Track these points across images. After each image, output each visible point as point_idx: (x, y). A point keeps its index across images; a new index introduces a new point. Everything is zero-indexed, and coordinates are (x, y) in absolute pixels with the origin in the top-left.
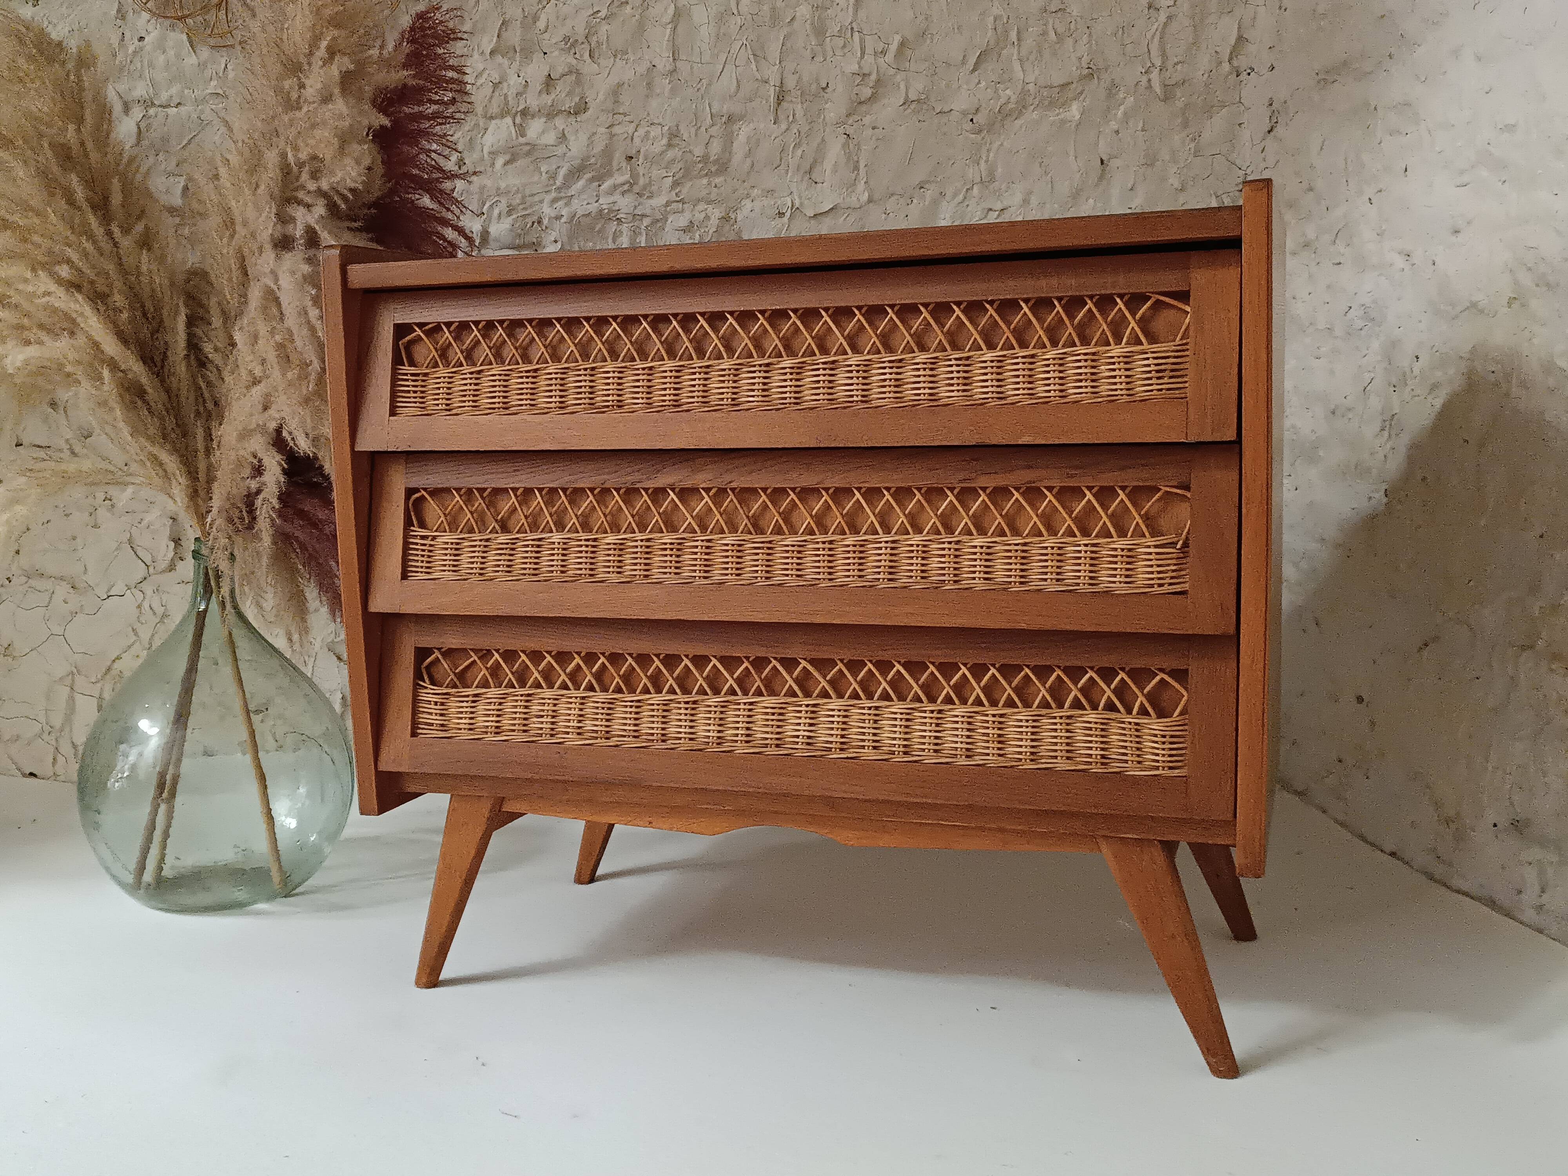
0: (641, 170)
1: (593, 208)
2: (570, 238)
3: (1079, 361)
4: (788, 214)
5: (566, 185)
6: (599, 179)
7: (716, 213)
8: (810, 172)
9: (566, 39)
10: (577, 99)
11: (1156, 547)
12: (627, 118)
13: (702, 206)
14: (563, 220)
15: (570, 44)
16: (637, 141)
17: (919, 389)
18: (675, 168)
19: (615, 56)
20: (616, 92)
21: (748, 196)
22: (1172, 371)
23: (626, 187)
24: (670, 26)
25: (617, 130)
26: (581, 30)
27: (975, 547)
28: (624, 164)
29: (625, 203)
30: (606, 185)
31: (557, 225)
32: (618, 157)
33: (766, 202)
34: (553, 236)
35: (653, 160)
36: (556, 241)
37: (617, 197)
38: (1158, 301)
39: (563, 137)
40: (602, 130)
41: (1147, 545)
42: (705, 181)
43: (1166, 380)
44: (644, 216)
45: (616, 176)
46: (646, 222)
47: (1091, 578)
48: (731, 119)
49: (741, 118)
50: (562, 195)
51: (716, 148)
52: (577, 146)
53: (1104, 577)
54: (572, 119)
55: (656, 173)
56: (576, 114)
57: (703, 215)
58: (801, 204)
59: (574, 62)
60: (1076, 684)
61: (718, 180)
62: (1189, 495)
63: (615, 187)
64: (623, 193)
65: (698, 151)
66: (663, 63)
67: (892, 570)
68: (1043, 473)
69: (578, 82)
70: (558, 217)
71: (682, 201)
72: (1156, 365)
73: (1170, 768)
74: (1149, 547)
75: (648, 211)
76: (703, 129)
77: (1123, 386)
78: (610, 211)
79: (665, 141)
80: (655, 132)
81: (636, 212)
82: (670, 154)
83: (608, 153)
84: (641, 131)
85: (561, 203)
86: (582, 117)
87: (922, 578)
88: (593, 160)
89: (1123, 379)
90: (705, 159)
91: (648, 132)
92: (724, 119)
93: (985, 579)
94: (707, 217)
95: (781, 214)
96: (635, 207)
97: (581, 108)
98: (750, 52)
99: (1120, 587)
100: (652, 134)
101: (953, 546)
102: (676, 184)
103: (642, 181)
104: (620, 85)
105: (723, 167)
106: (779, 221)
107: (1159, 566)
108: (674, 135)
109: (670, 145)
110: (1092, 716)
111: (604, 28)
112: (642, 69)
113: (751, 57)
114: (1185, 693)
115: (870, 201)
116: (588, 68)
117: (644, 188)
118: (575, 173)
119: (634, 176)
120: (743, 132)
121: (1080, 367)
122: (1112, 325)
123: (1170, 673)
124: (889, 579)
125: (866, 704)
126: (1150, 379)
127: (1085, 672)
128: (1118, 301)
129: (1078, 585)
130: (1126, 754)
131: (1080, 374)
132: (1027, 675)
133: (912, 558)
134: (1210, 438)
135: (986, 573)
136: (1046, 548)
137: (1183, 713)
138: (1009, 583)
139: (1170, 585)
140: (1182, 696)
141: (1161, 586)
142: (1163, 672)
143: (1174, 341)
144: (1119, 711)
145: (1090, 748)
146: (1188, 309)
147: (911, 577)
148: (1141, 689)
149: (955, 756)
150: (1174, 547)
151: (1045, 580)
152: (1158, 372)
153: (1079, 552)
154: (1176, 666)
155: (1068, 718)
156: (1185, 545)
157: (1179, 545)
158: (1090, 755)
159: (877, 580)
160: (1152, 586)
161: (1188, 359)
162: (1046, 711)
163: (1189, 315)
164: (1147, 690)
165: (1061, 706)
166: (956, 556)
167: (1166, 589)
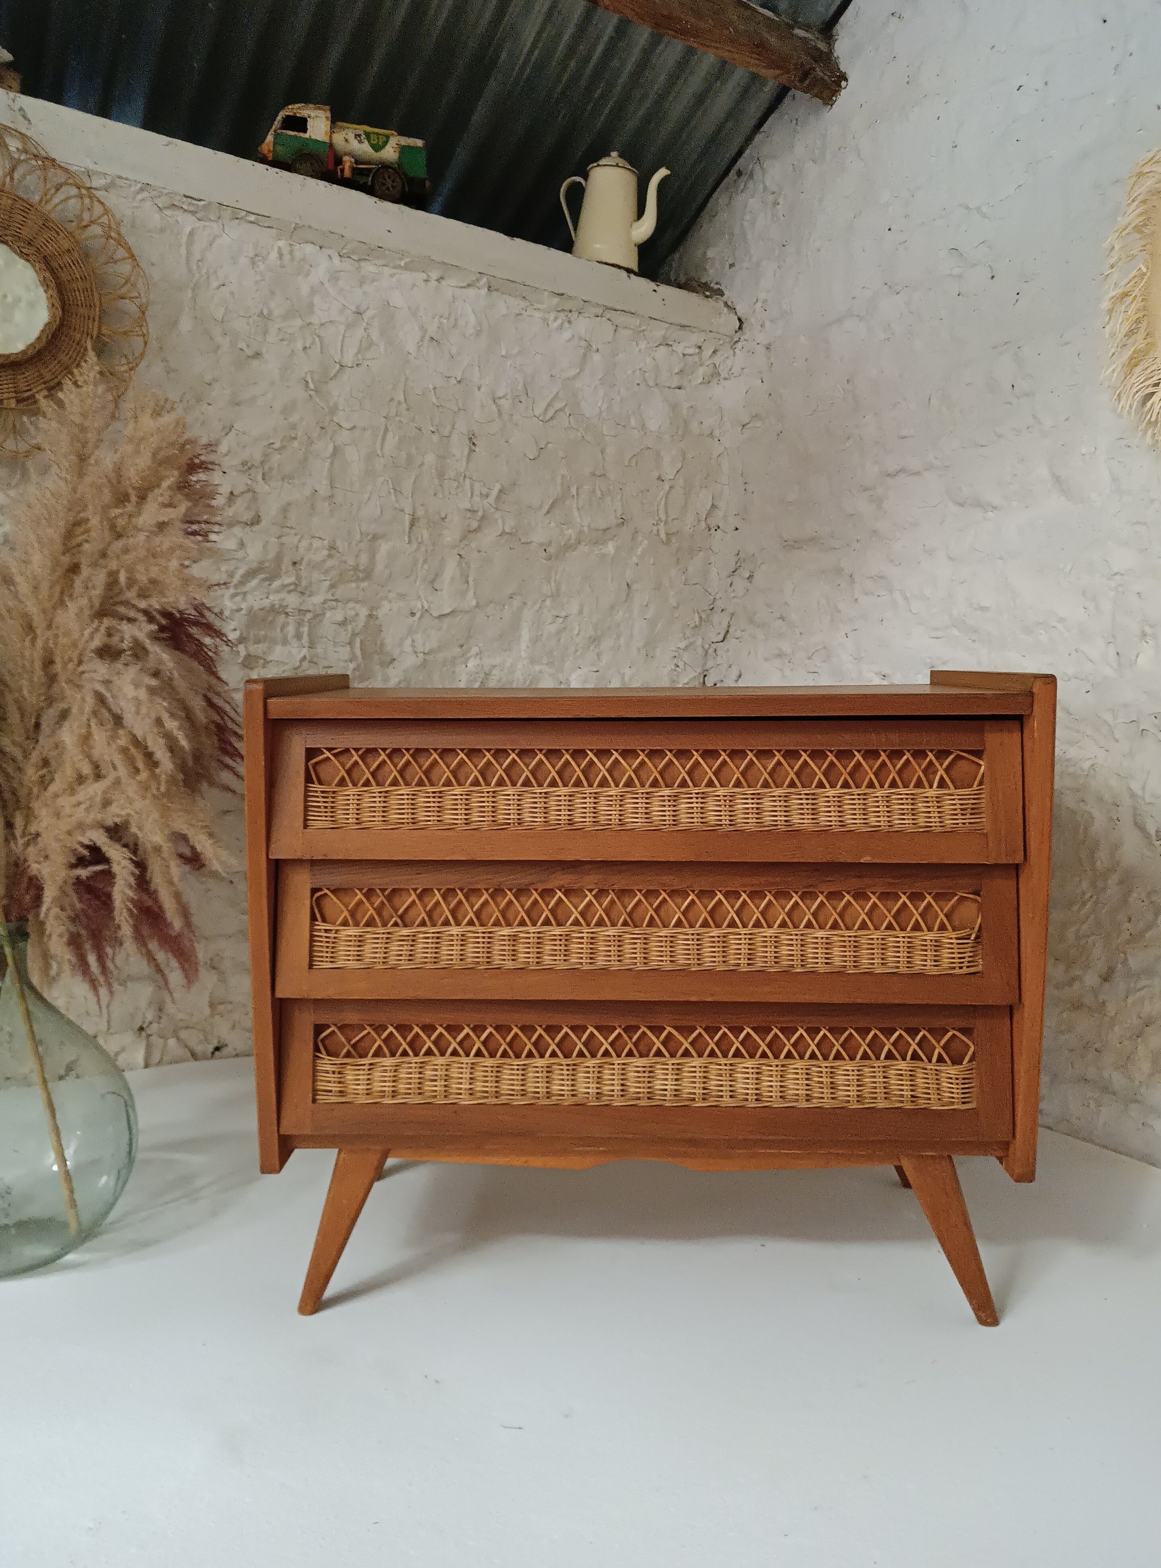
0: (304, 574)
1: (266, 603)
2: (248, 626)
3: (902, 799)
4: (418, 615)
5: (242, 583)
6: (271, 579)
7: (364, 612)
8: (433, 583)
9: (244, 463)
10: (253, 513)
11: (957, 939)
12: (292, 531)
13: (350, 605)
14: (243, 612)
15: (246, 467)
16: (301, 550)
17: (776, 816)
18: (334, 573)
19: (283, 479)
20: (285, 510)
21: (386, 598)
22: (972, 809)
23: (292, 587)
24: (329, 460)
25: (284, 540)
26: (258, 457)
27: (817, 938)
28: (291, 568)
29: (292, 600)
30: (276, 584)
31: (237, 615)
32: (286, 563)
33: (401, 604)
34: (233, 625)
35: (314, 566)
36: (235, 630)
37: (283, 595)
38: (958, 755)
39: (242, 545)
40: (273, 540)
41: (950, 937)
42: (353, 585)
43: (968, 816)
44: (309, 611)
45: (284, 578)
46: (309, 616)
47: (908, 962)
48: (375, 538)
49: (383, 536)
50: (239, 591)
51: (364, 559)
52: (254, 552)
53: (917, 961)
54: (248, 529)
55: (316, 576)
56: (252, 524)
57: (353, 613)
58: (429, 607)
59: (249, 482)
60: (888, 1039)
61: (364, 584)
62: (979, 899)
63: (284, 586)
64: (289, 592)
65: (351, 562)
66: (324, 490)
67: (751, 958)
68: (869, 882)
69: (255, 499)
70: (239, 610)
71: (336, 600)
72: (961, 804)
73: (964, 1103)
74: (951, 938)
75: (311, 608)
76: (354, 543)
77: (937, 820)
78: (280, 606)
79: (325, 552)
80: (317, 543)
81: (302, 608)
82: (330, 563)
83: (278, 559)
84: (304, 543)
85: (238, 599)
86: (256, 528)
87: (776, 962)
88: (267, 564)
89: (936, 814)
90: (356, 568)
91: (311, 544)
92: (369, 537)
93: (826, 963)
94: (357, 615)
95: (413, 614)
96: (301, 604)
97: (256, 520)
98: (391, 486)
99: (930, 968)
100: (315, 545)
101: (799, 937)
102: (332, 586)
103: (304, 583)
104: (289, 504)
105: (368, 574)
106: (411, 619)
107: (959, 953)
108: (332, 547)
109: (330, 556)
110: (902, 1065)
111: (276, 458)
112: (307, 492)
113: (392, 491)
114: (971, 1044)
115: (477, 606)
116: (261, 487)
117: (306, 588)
118: (251, 574)
119: (299, 578)
120: (384, 548)
121: (902, 804)
122: (925, 771)
123: (960, 1030)
124: (749, 964)
125: (723, 1061)
126: (956, 815)
127: (895, 1030)
128: (930, 754)
129: (898, 967)
130: (929, 1094)
131: (903, 809)
132: (851, 1034)
133: (766, 947)
134: (1004, 861)
135: (826, 958)
136: (873, 939)
137: (970, 1061)
138: (845, 967)
139: (968, 967)
140: (968, 1047)
141: (961, 968)
142: (954, 1029)
143: (971, 786)
144: (922, 1060)
145: (902, 1090)
146: (981, 763)
147: (766, 962)
148: (938, 1042)
149: (797, 1101)
150: (969, 939)
151: (873, 964)
152: (962, 809)
153: (899, 942)
154: (964, 1024)
155: (884, 1067)
156: (977, 938)
157: (973, 937)
158: (902, 1096)
159: (739, 965)
160: (954, 968)
161: (983, 801)
162: (867, 1062)
163: (983, 768)
164: (943, 1042)
165: (878, 1058)
166: (802, 945)
167: (965, 970)
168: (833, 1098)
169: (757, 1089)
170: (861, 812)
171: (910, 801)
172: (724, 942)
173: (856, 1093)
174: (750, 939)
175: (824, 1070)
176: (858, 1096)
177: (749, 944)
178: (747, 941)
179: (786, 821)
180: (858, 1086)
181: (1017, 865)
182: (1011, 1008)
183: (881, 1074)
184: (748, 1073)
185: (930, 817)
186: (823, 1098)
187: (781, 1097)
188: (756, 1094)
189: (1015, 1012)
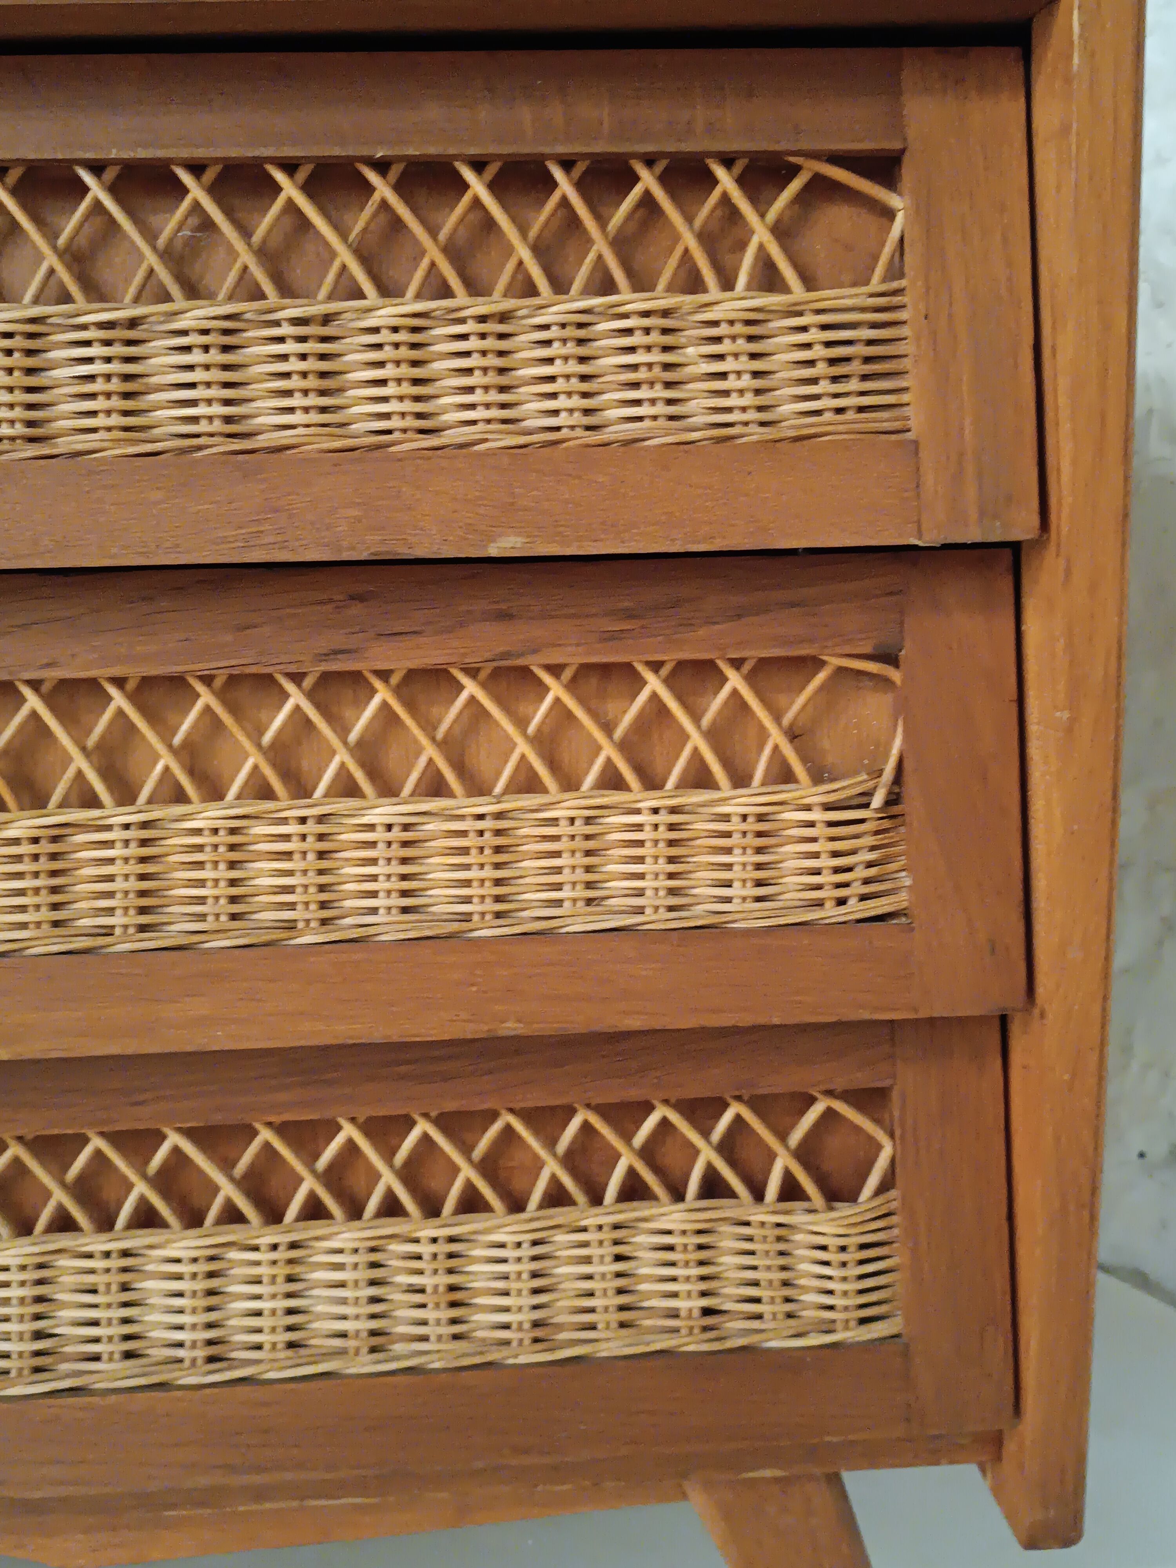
11: (829, 806)
17: (193, 403)
22: (867, 360)
27: (371, 827)
38: (818, 180)
41: (804, 804)
43: (854, 385)
47: (672, 892)
53: (702, 886)
60: (627, 1137)
62: (896, 675)
68: (538, 631)
72: (828, 344)
73: (863, 1321)
74: (808, 808)
77: (748, 399)
87: (234, 917)
89: (746, 381)
93: (405, 910)
99: (743, 908)
101: (311, 827)
107: (835, 854)
122: (706, 238)
123: (846, 1096)
124: (143, 928)
125: (98, 1243)
126: (814, 381)
127: (648, 1108)
128: (720, 172)
129: (640, 910)
130: (757, 1300)
131: (635, 367)
132: (508, 1129)
133: (200, 865)
134: (973, 535)
135: (404, 893)
136: (554, 822)
137: (883, 1188)
138: (466, 917)
139: (863, 898)
140: (879, 1147)
141: (841, 902)
142: (829, 1093)
143: (867, 282)
144: (733, 1195)
145: (675, 1295)
146: (895, 201)
147: (202, 917)
148: (782, 1136)
149: (342, 1352)
150: (866, 806)
151: (559, 903)
152: (832, 362)
153: (639, 827)
154: (862, 1079)
155: (616, 1227)
156: (893, 800)
157: (877, 801)
158: (674, 1314)
159: (108, 931)
160: (819, 904)
161: (905, 331)
162: (561, 1215)
163: (900, 218)
164: (796, 1137)
165: (596, 1199)
166: (322, 855)
167: (855, 909)
168: (456, 1337)
169: (210, 1326)
170: (492, 378)
171: (655, 338)
172: (54, 856)
173: (527, 1317)
174: (144, 843)
175: (425, 1249)
176: (536, 1324)
177: (143, 860)
178: (134, 850)
179: (228, 420)
180: (536, 1291)
181: (1015, 547)
182: (1004, 1021)
183: (611, 1250)
184: (179, 1277)
185: (726, 393)
186: (424, 1339)
187: (291, 1345)
188: (210, 1343)
189: (1015, 1029)
